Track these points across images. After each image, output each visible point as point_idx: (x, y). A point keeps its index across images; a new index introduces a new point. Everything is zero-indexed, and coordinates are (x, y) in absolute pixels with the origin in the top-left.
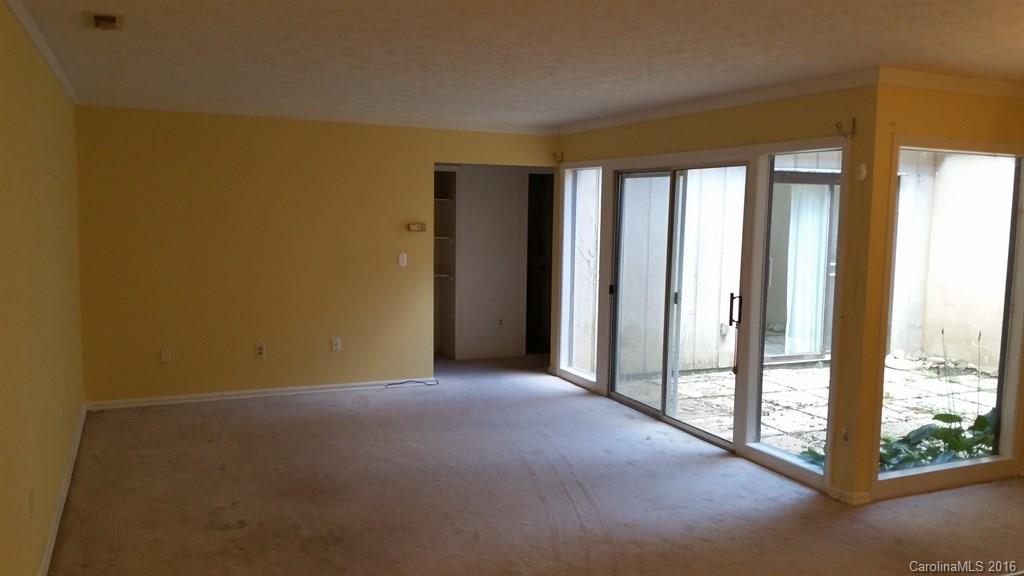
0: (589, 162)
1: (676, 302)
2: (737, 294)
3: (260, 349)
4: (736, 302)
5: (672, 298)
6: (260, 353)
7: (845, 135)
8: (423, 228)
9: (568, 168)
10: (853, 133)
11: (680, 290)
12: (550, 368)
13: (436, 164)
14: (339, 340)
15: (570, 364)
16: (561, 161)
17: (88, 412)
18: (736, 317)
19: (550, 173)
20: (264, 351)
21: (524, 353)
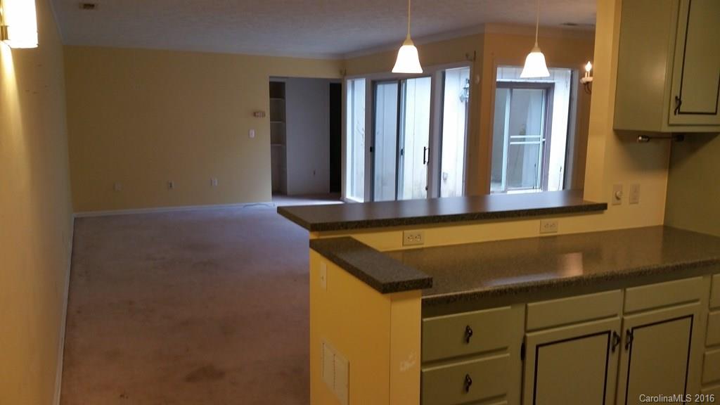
0: (358, 75)
1: (402, 154)
2: (427, 147)
3: (171, 184)
4: (427, 151)
5: (399, 152)
6: (171, 186)
7: (471, 60)
8: (264, 115)
9: (349, 79)
10: (475, 59)
11: (404, 148)
12: (341, 198)
13: (270, 77)
14: (216, 180)
15: (352, 194)
16: (345, 74)
17: (75, 219)
18: (427, 160)
19: (339, 82)
20: (173, 185)
21: (329, 191)
